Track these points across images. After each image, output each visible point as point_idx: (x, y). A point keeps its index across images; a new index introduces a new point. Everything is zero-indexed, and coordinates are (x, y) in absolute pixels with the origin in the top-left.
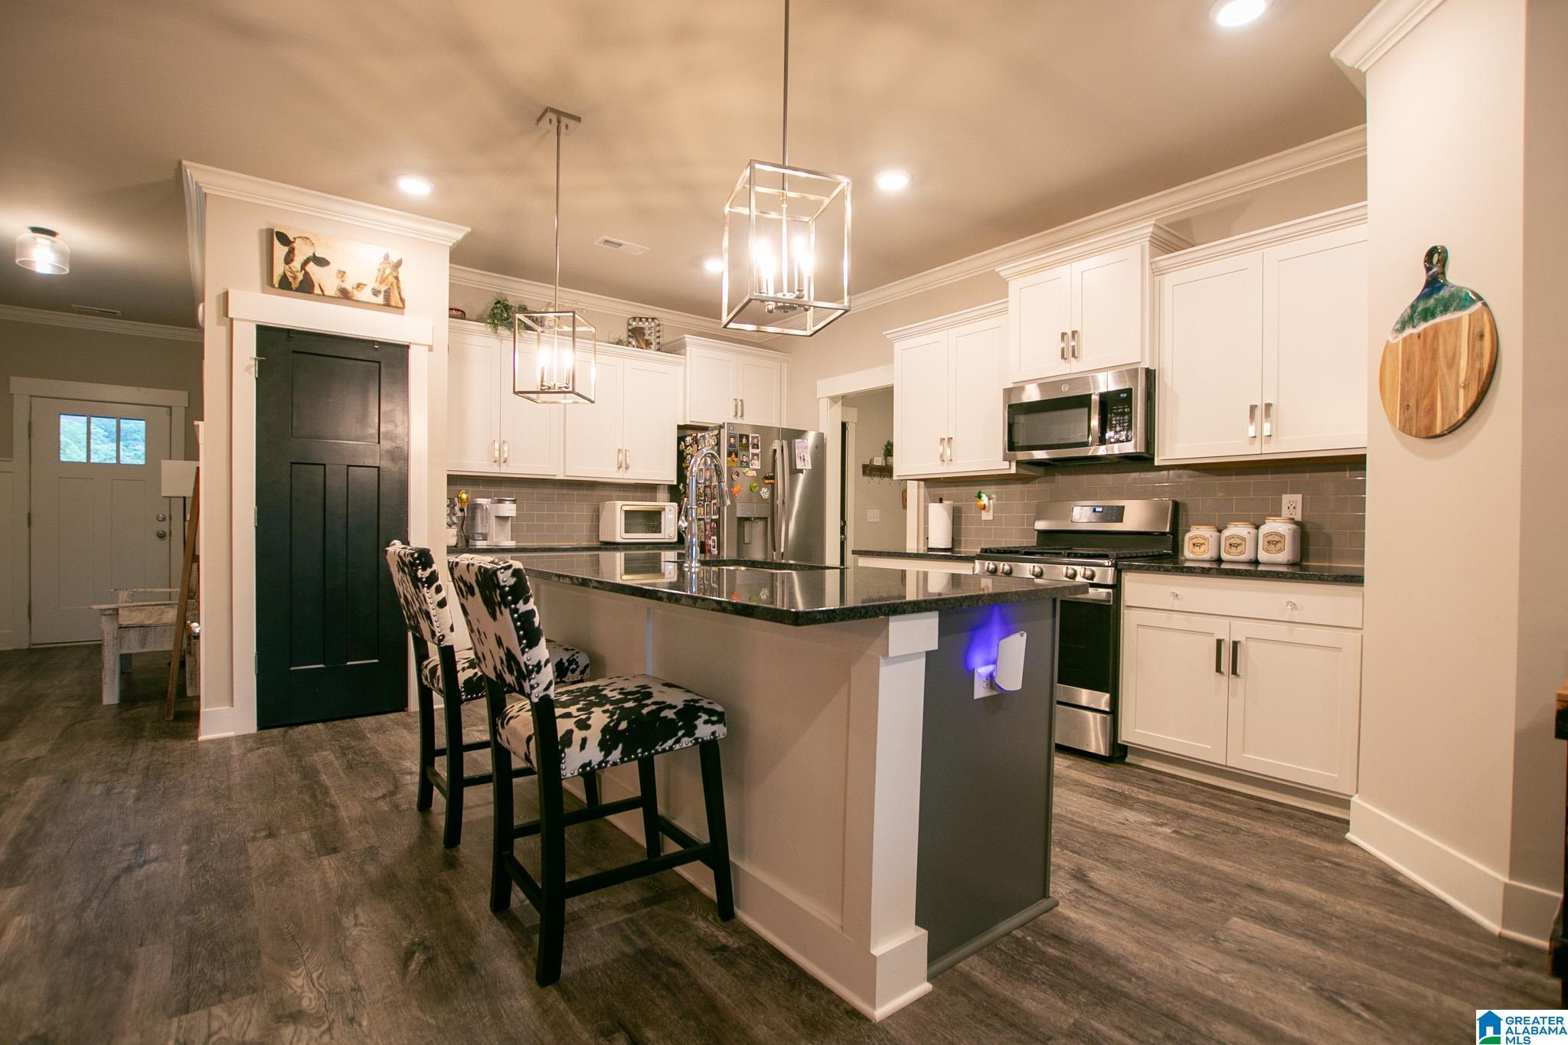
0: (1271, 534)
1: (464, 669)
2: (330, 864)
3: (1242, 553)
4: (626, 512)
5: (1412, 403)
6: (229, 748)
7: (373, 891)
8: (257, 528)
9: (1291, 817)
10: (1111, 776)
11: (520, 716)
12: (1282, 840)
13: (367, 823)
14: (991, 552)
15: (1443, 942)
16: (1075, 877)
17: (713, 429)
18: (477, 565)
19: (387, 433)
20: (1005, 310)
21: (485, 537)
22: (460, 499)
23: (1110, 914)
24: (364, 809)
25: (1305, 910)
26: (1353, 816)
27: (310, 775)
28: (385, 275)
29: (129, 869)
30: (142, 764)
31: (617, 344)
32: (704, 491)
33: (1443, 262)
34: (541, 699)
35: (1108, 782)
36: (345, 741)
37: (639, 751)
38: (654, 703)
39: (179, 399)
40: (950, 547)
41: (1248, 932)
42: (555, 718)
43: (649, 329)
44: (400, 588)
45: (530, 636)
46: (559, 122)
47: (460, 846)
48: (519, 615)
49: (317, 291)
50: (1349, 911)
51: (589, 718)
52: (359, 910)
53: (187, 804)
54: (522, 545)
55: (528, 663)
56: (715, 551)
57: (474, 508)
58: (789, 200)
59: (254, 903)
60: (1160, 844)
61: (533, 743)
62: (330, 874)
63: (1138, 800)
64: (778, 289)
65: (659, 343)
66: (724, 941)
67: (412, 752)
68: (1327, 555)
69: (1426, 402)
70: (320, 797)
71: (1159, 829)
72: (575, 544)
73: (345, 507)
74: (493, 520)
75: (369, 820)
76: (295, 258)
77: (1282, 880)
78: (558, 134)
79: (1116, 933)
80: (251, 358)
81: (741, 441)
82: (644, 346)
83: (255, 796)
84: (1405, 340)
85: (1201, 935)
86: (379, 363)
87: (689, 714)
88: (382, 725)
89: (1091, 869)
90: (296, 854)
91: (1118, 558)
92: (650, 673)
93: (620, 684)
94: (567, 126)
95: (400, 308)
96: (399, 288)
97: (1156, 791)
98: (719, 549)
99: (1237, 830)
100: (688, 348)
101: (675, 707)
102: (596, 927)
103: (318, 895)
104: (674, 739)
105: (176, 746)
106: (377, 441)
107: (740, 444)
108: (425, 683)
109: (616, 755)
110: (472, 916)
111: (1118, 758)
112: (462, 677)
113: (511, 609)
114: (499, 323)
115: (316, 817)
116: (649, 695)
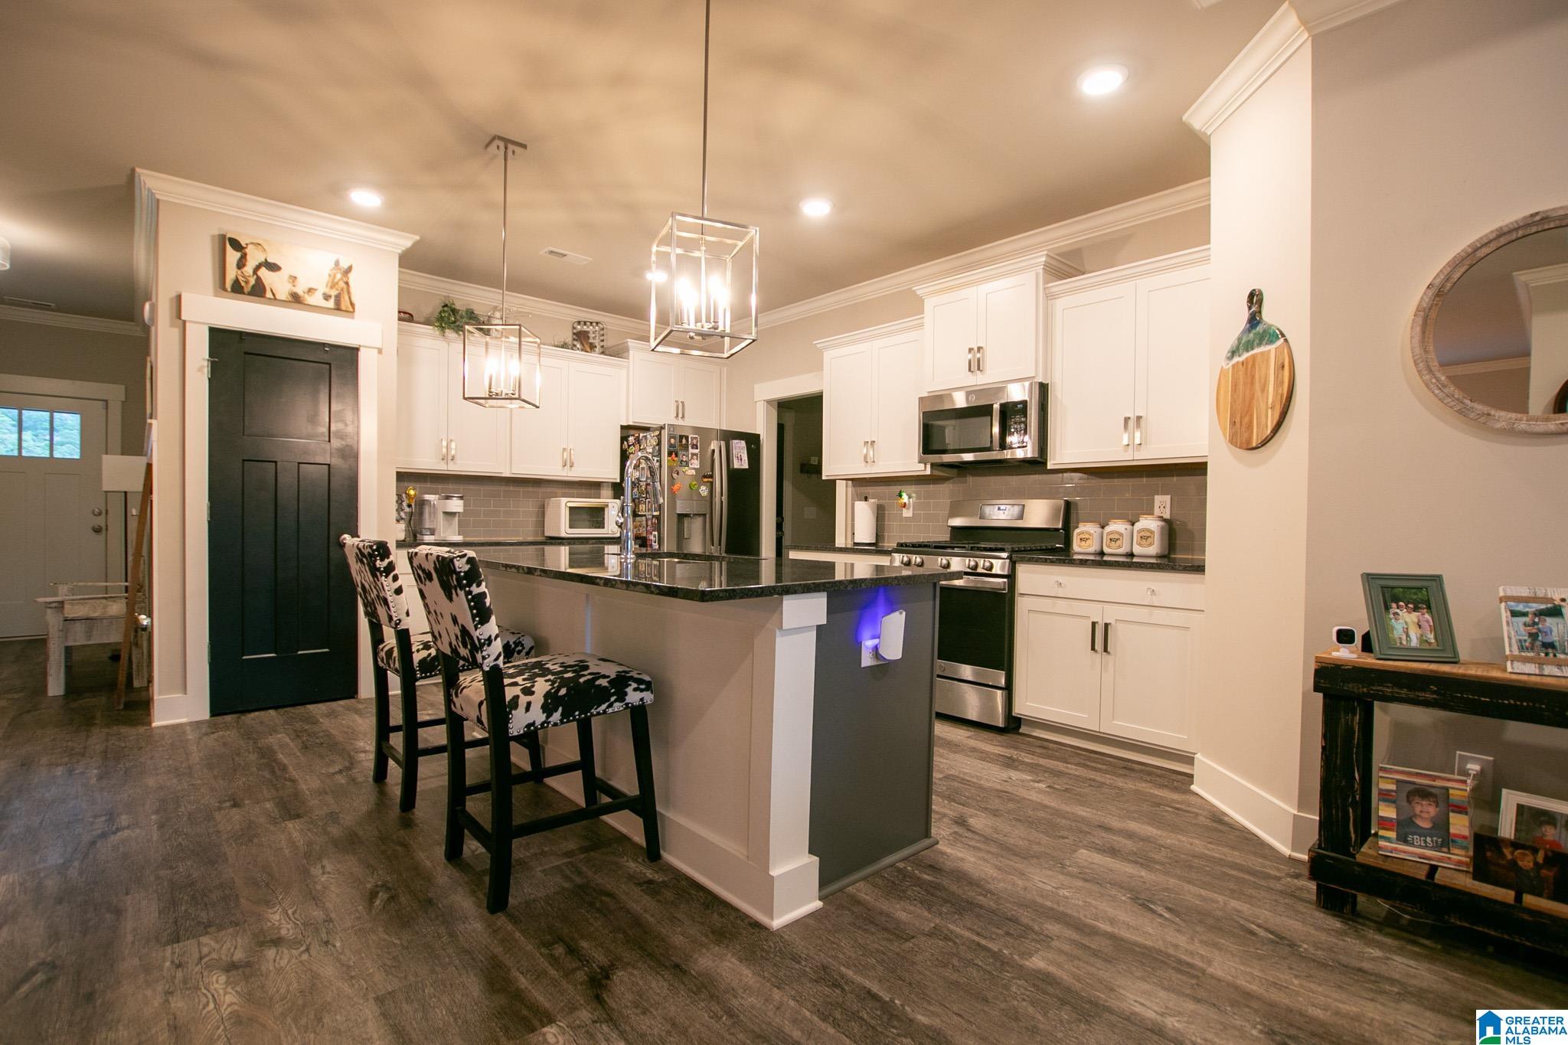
0: (1143, 530)
1: (418, 651)
2: (294, 827)
3: (1120, 547)
4: (571, 508)
5: (1238, 420)
6: (184, 733)
7: (336, 847)
8: (209, 522)
9: (1150, 774)
10: (1005, 744)
11: (473, 685)
12: (1137, 792)
13: (326, 793)
14: (907, 546)
15: (1244, 863)
16: (956, 823)
17: (655, 429)
18: (435, 554)
19: (338, 431)
20: (922, 325)
21: (432, 532)
22: (408, 495)
23: (979, 849)
24: (322, 782)
25: (1141, 843)
26: (1197, 771)
27: (267, 755)
28: (336, 280)
29: (104, 835)
30: (99, 748)
31: (562, 347)
32: (646, 489)
33: (1260, 303)
34: (492, 668)
35: (1000, 748)
36: (298, 725)
37: (577, 713)
38: (590, 674)
39: (116, 393)
40: (874, 541)
41: (1090, 860)
42: (503, 686)
43: (594, 333)
44: (357, 578)
45: (482, 614)
46: (506, 148)
47: (415, 810)
48: (473, 597)
49: (269, 295)
50: (1177, 843)
51: (533, 686)
52: (325, 862)
53: (151, 782)
54: (469, 539)
55: (480, 637)
56: (656, 546)
57: (422, 504)
58: (707, 243)
59: (227, 859)
60: (1034, 796)
61: (484, 707)
62: (295, 835)
63: (1023, 763)
64: (698, 320)
65: (603, 347)
66: (651, 877)
67: (365, 734)
68: (1190, 549)
69: (1246, 420)
70: (278, 773)
71: (1036, 785)
72: (521, 539)
73: (296, 503)
74: (441, 516)
75: (328, 790)
76: (247, 264)
77: (1129, 822)
78: (506, 160)
79: (982, 863)
80: (204, 359)
81: (681, 442)
82: (588, 349)
83: (215, 773)
84: (1233, 366)
85: (1051, 863)
86: (330, 364)
87: (620, 683)
88: (333, 711)
89: (971, 816)
90: (262, 820)
91: (1013, 551)
92: (589, 652)
93: (561, 659)
94: (514, 152)
95: (350, 311)
96: (349, 293)
97: (1041, 756)
98: (659, 544)
99: (1102, 784)
100: (631, 352)
101: (609, 677)
102: (539, 869)
103: (287, 851)
104: (607, 704)
105: (131, 732)
106: (327, 439)
107: (680, 445)
108: (381, 664)
109: (556, 716)
110: (428, 863)
111: (1013, 729)
112: (417, 657)
113: (465, 592)
114: (446, 326)
115: (277, 790)
116: (587, 668)
